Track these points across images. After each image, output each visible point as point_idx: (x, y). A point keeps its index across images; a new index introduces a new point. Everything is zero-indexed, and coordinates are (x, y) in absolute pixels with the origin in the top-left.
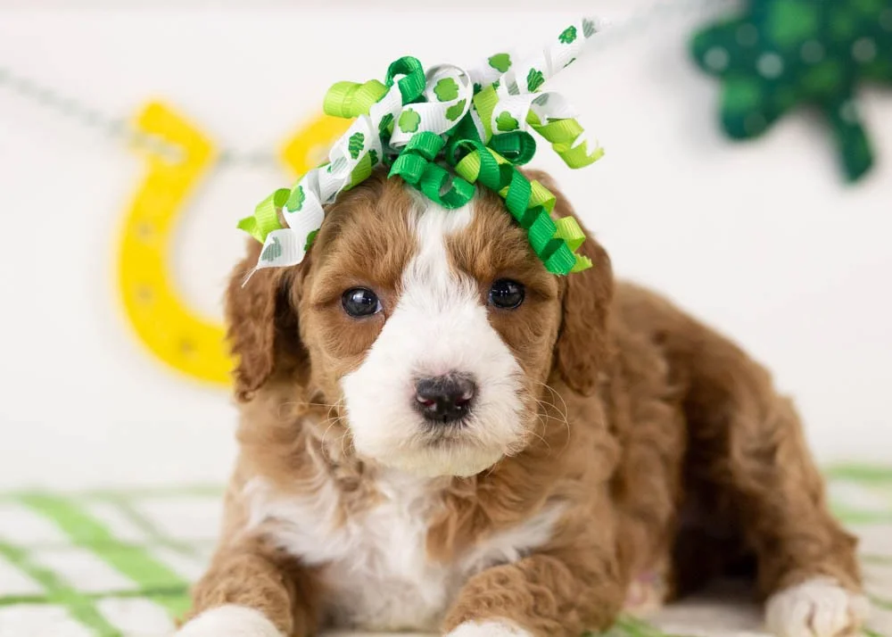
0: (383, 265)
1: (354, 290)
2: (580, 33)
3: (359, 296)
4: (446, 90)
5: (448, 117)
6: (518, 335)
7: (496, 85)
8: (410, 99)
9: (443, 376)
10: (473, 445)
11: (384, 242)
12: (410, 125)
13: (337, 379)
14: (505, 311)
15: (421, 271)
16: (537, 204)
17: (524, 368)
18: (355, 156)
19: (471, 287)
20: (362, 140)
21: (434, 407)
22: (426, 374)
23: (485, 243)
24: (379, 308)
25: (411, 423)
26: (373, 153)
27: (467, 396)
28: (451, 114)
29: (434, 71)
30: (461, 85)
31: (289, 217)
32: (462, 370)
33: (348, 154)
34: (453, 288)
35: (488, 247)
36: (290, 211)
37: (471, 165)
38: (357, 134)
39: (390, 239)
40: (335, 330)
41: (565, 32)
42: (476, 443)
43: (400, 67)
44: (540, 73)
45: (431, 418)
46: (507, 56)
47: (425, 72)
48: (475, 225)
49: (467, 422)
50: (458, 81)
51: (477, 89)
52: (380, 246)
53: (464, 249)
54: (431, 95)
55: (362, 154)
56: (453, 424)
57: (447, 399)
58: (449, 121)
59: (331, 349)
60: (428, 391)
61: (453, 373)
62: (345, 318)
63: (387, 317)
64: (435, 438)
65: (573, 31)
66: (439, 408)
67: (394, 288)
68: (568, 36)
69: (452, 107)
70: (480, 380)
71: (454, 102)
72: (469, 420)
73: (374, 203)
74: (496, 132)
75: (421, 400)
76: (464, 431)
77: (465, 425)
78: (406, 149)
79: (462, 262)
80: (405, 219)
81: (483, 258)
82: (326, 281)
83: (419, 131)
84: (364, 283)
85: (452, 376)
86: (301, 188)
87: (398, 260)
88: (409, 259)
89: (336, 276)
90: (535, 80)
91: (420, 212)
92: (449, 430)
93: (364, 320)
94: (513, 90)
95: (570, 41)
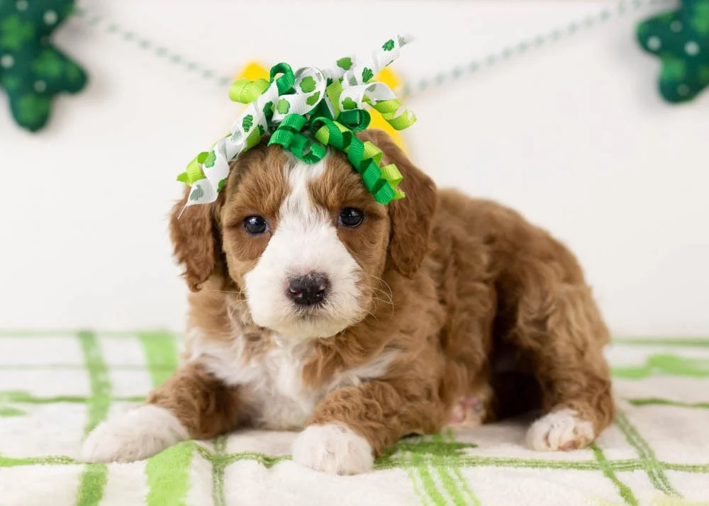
0: (268, 201)
1: (251, 217)
2: (396, 44)
3: (253, 220)
4: (308, 84)
5: (308, 103)
6: (359, 244)
7: (341, 80)
8: (284, 92)
9: (306, 276)
10: (327, 319)
11: (268, 186)
12: (283, 108)
13: (242, 275)
14: (350, 229)
15: (292, 205)
16: (368, 157)
17: (361, 266)
18: (247, 130)
19: (325, 215)
20: (252, 120)
21: (300, 296)
22: (294, 275)
23: (333, 185)
24: (267, 229)
25: (287, 307)
26: (260, 127)
27: (322, 288)
28: (310, 101)
29: (300, 71)
30: (317, 81)
31: (206, 171)
32: (318, 271)
33: (242, 129)
34: (313, 216)
35: (335, 188)
36: (207, 167)
37: (324, 133)
38: (248, 115)
39: (272, 186)
40: (240, 243)
41: (387, 44)
42: (329, 318)
43: (279, 69)
44: (370, 70)
45: (298, 302)
46: (349, 59)
47: (294, 73)
48: (326, 174)
49: (323, 305)
50: (315, 79)
51: (330, 82)
52: (266, 189)
53: (319, 191)
54: (298, 89)
55: (251, 129)
56: (313, 306)
57: (309, 290)
58: (309, 106)
59: (238, 256)
60: (296, 285)
61: (313, 273)
62: (246, 235)
63: (271, 235)
64: (302, 315)
65: (392, 43)
66: (303, 296)
67: (275, 217)
68: (389, 46)
69: (310, 97)
70: (331, 277)
71: (312, 94)
72: (324, 303)
73: (262, 160)
74: (343, 110)
75: (293, 291)
76: (321, 310)
77: (321, 306)
78: (280, 126)
79: (319, 199)
80: (281, 170)
81: (332, 196)
82: (233, 212)
83: (289, 113)
84: (256, 213)
85: (312, 275)
86: (214, 151)
87: (277, 198)
88: (284, 198)
89: (239, 209)
90: (367, 75)
91: (292, 166)
92: (311, 310)
93: (258, 236)
94: (353, 82)
95: (390, 49)
